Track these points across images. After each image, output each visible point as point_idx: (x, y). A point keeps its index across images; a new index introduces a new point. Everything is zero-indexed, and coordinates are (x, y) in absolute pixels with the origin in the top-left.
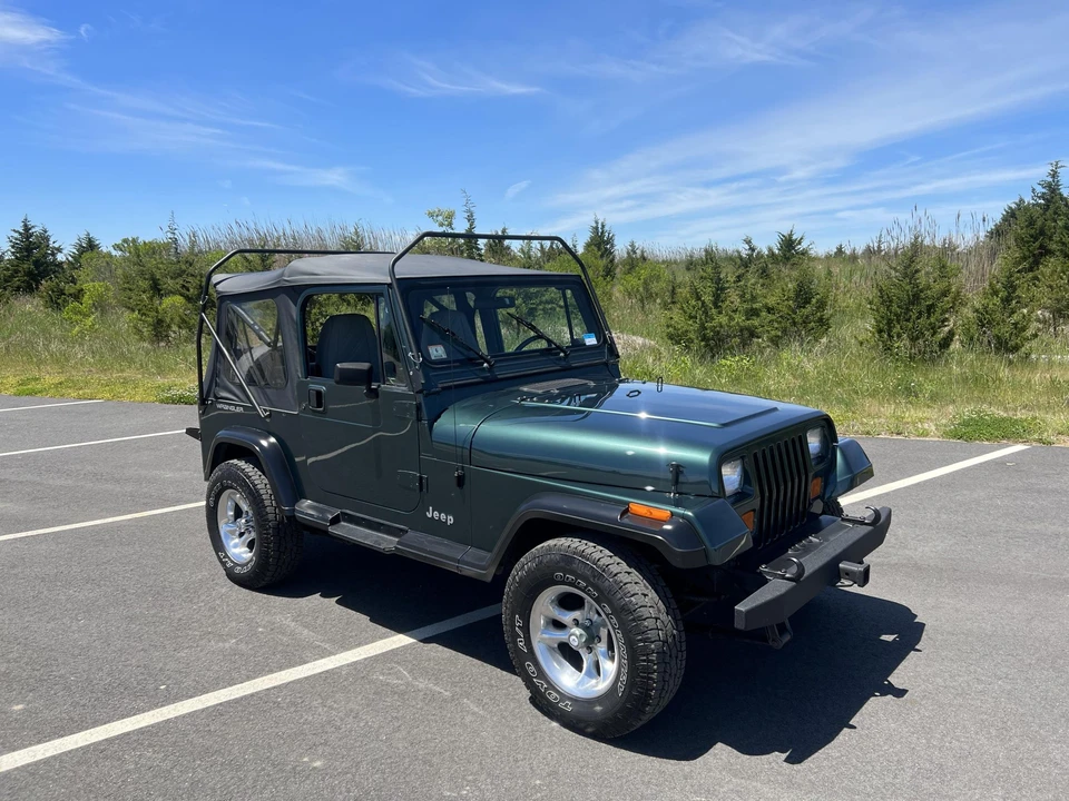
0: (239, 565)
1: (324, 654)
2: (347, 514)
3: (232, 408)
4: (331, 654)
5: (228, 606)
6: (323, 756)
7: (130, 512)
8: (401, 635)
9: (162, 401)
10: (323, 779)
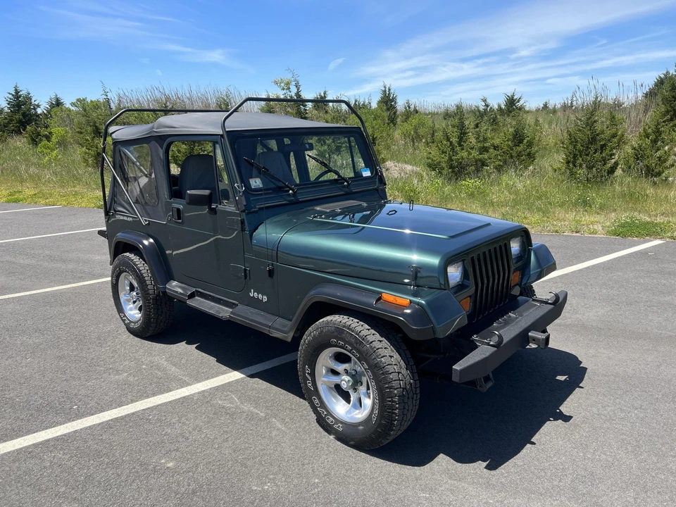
0: (132, 322)
1: (184, 384)
2: (199, 292)
3: (125, 218)
4: (189, 384)
5: (125, 349)
6: (174, 459)
7: (70, 283)
8: (236, 372)
9: (98, 207)
10: (173, 476)
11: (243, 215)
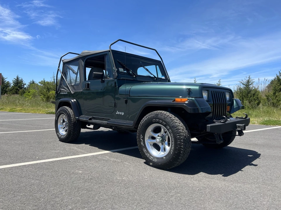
0: (62, 136)
1: (84, 153)
2: (94, 117)
3: (64, 93)
4: (87, 153)
6: (82, 171)
8: (107, 151)
9: (47, 113)
10: (81, 175)
11: (116, 80)
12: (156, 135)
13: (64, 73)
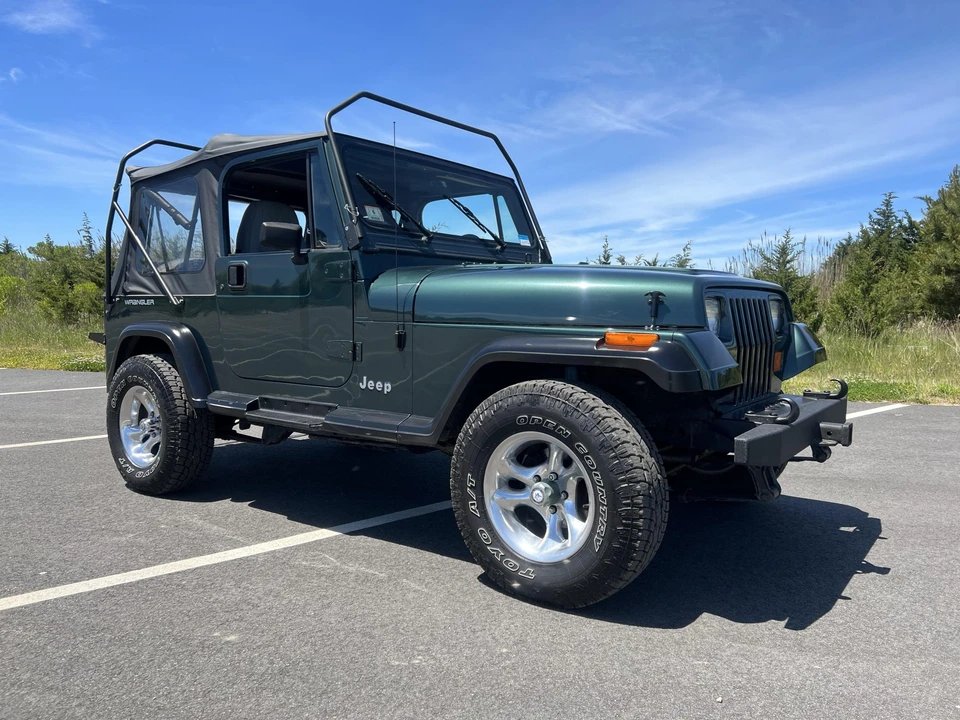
0: (140, 470)
1: (235, 545)
2: (266, 399)
3: (142, 302)
4: (244, 545)
6: (237, 631)
8: (324, 530)
9: (67, 369)
10: (239, 652)
11: (356, 255)
12: (526, 474)
13: (137, 223)
